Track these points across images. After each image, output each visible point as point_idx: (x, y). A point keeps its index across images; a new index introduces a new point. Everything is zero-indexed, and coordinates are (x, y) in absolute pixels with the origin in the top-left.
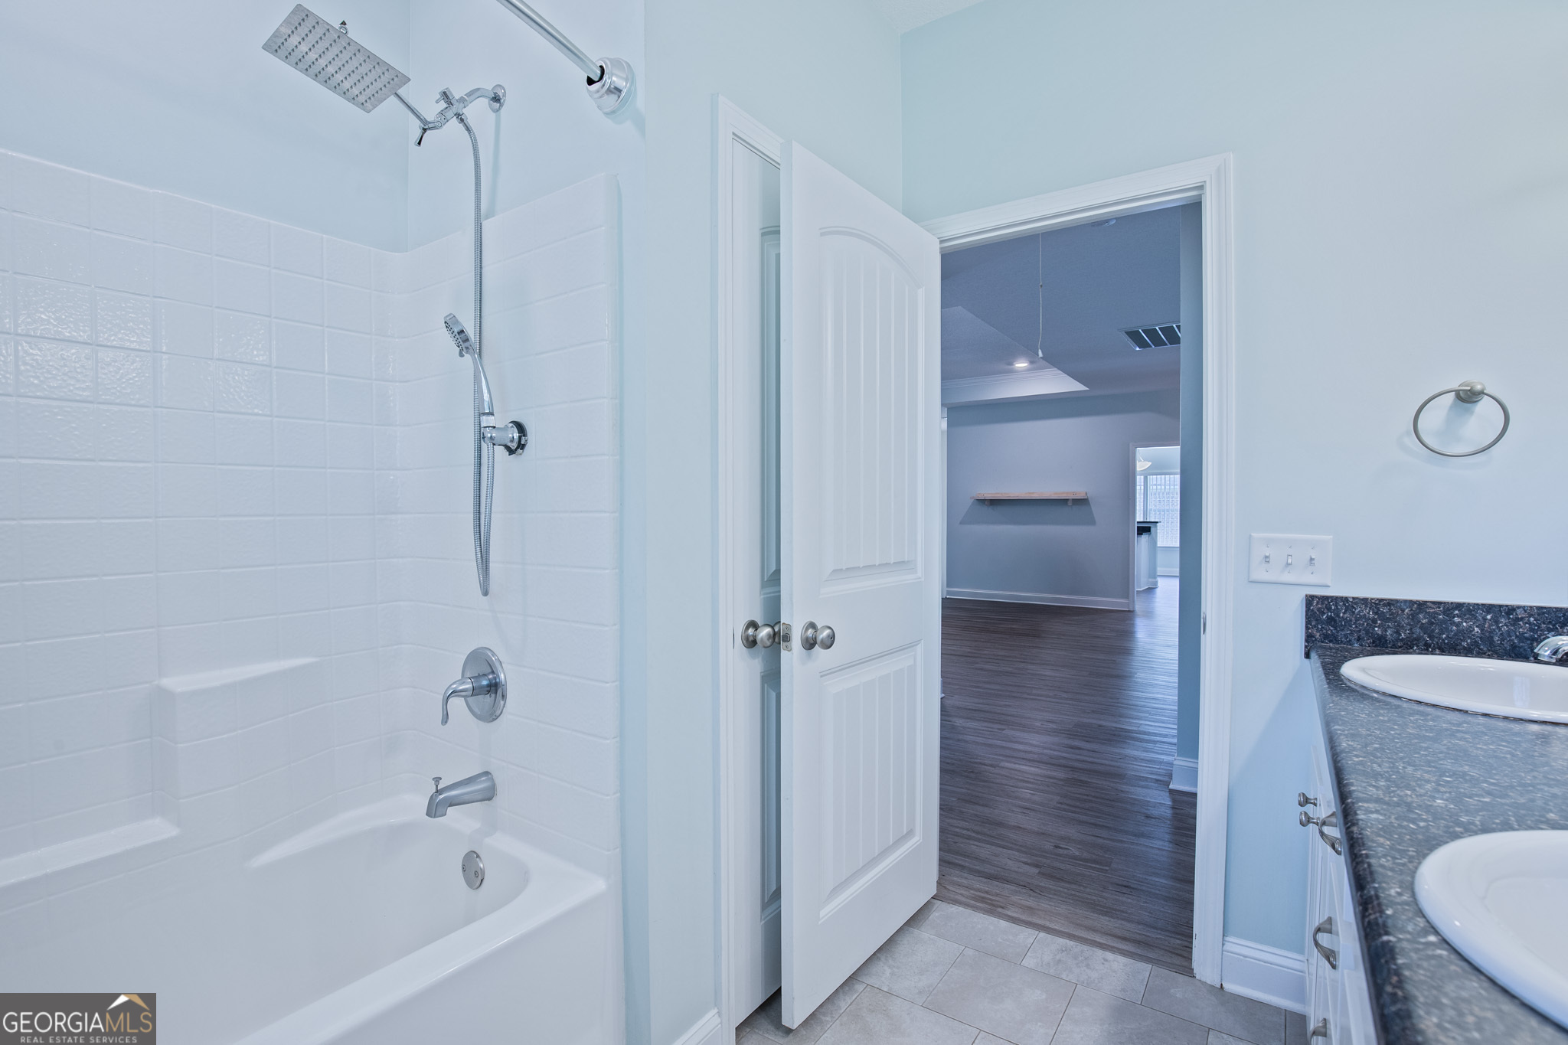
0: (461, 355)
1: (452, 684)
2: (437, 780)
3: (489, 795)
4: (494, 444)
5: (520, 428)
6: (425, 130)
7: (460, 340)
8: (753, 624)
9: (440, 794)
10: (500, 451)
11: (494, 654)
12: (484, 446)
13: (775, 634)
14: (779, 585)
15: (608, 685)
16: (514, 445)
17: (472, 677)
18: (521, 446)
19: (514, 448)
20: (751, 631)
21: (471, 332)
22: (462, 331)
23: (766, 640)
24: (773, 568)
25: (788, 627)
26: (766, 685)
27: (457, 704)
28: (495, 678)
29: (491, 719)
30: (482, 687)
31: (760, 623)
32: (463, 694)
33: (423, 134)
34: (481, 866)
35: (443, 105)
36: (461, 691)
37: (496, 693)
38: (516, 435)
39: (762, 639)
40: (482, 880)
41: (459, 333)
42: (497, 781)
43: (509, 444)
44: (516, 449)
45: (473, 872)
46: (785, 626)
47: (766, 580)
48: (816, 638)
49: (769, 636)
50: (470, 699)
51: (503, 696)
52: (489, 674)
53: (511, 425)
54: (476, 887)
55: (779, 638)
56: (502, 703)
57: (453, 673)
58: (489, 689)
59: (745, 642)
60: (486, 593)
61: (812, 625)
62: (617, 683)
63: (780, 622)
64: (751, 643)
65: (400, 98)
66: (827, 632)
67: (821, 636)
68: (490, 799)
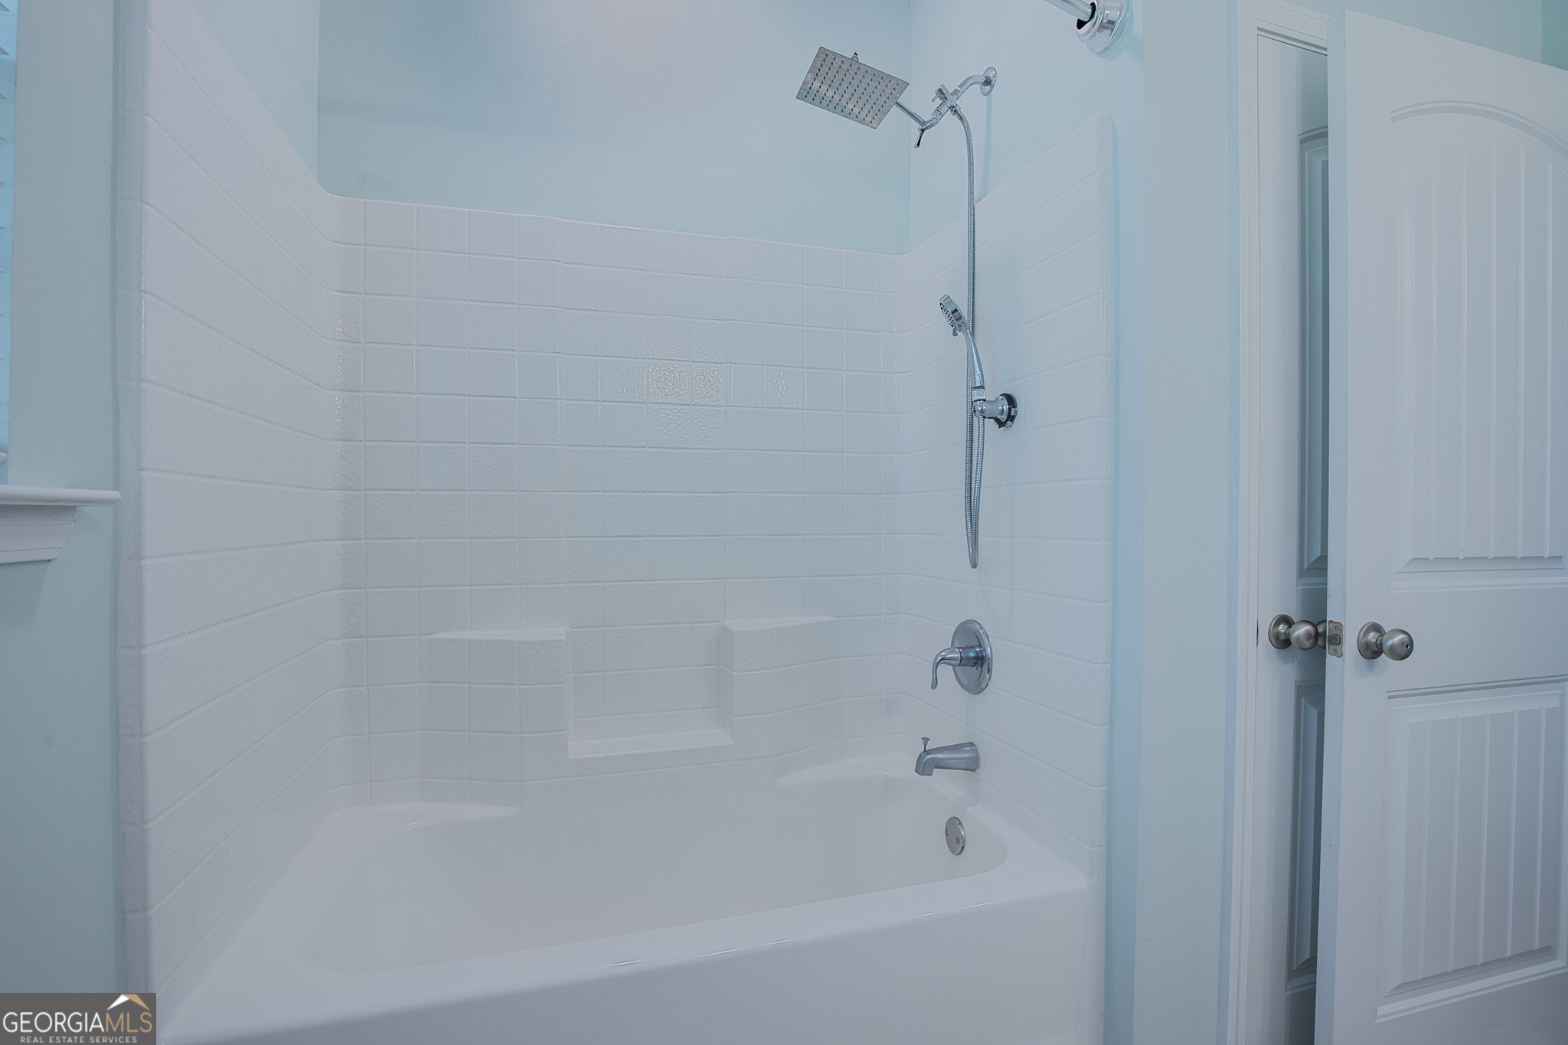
0: (955, 334)
1: (942, 651)
2: (926, 740)
3: (972, 766)
4: (984, 417)
5: (1011, 400)
6: (923, 131)
7: (953, 319)
8: (1286, 620)
9: (928, 754)
10: (990, 423)
11: (981, 627)
12: (975, 419)
13: (1317, 634)
14: (1326, 575)
15: (1097, 666)
16: (1003, 418)
17: (961, 648)
18: (1011, 418)
19: (1003, 421)
20: (1282, 628)
21: (964, 312)
22: (956, 310)
23: (1303, 639)
24: (1317, 553)
25: (1338, 626)
26: (1303, 699)
27: (946, 671)
28: (982, 652)
29: (977, 691)
30: (969, 658)
31: (1295, 618)
32: (952, 662)
33: (921, 135)
34: (963, 834)
35: (939, 101)
36: (950, 659)
37: (982, 667)
38: (1006, 408)
39: (1298, 638)
40: (963, 848)
41: (952, 313)
42: (980, 754)
43: (999, 417)
44: (1006, 422)
45: (955, 837)
46: (1332, 625)
47: (1305, 568)
48: (1381, 645)
49: (1308, 636)
50: (957, 668)
51: (989, 670)
52: (976, 647)
53: (1001, 397)
54: (956, 853)
55: (1323, 640)
56: (987, 676)
57: (942, 640)
58: (975, 661)
59: (1273, 641)
60: (974, 565)
61: (1376, 628)
62: (1109, 665)
63: (1326, 621)
64: (1283, 643)
65: (901, 106)
66: (1398, 638)
67: (1390, 642)
68: (974, 770)
